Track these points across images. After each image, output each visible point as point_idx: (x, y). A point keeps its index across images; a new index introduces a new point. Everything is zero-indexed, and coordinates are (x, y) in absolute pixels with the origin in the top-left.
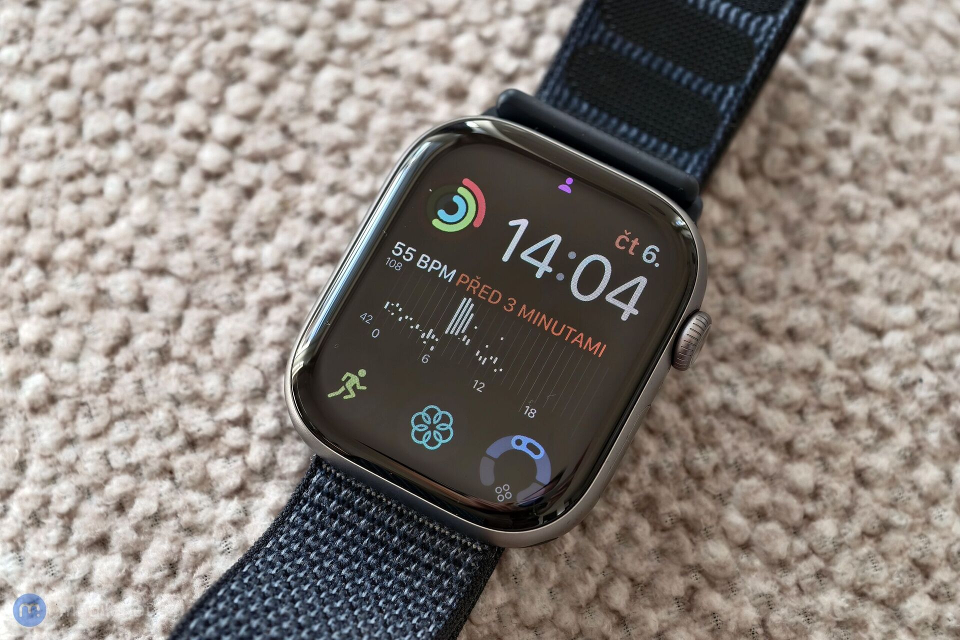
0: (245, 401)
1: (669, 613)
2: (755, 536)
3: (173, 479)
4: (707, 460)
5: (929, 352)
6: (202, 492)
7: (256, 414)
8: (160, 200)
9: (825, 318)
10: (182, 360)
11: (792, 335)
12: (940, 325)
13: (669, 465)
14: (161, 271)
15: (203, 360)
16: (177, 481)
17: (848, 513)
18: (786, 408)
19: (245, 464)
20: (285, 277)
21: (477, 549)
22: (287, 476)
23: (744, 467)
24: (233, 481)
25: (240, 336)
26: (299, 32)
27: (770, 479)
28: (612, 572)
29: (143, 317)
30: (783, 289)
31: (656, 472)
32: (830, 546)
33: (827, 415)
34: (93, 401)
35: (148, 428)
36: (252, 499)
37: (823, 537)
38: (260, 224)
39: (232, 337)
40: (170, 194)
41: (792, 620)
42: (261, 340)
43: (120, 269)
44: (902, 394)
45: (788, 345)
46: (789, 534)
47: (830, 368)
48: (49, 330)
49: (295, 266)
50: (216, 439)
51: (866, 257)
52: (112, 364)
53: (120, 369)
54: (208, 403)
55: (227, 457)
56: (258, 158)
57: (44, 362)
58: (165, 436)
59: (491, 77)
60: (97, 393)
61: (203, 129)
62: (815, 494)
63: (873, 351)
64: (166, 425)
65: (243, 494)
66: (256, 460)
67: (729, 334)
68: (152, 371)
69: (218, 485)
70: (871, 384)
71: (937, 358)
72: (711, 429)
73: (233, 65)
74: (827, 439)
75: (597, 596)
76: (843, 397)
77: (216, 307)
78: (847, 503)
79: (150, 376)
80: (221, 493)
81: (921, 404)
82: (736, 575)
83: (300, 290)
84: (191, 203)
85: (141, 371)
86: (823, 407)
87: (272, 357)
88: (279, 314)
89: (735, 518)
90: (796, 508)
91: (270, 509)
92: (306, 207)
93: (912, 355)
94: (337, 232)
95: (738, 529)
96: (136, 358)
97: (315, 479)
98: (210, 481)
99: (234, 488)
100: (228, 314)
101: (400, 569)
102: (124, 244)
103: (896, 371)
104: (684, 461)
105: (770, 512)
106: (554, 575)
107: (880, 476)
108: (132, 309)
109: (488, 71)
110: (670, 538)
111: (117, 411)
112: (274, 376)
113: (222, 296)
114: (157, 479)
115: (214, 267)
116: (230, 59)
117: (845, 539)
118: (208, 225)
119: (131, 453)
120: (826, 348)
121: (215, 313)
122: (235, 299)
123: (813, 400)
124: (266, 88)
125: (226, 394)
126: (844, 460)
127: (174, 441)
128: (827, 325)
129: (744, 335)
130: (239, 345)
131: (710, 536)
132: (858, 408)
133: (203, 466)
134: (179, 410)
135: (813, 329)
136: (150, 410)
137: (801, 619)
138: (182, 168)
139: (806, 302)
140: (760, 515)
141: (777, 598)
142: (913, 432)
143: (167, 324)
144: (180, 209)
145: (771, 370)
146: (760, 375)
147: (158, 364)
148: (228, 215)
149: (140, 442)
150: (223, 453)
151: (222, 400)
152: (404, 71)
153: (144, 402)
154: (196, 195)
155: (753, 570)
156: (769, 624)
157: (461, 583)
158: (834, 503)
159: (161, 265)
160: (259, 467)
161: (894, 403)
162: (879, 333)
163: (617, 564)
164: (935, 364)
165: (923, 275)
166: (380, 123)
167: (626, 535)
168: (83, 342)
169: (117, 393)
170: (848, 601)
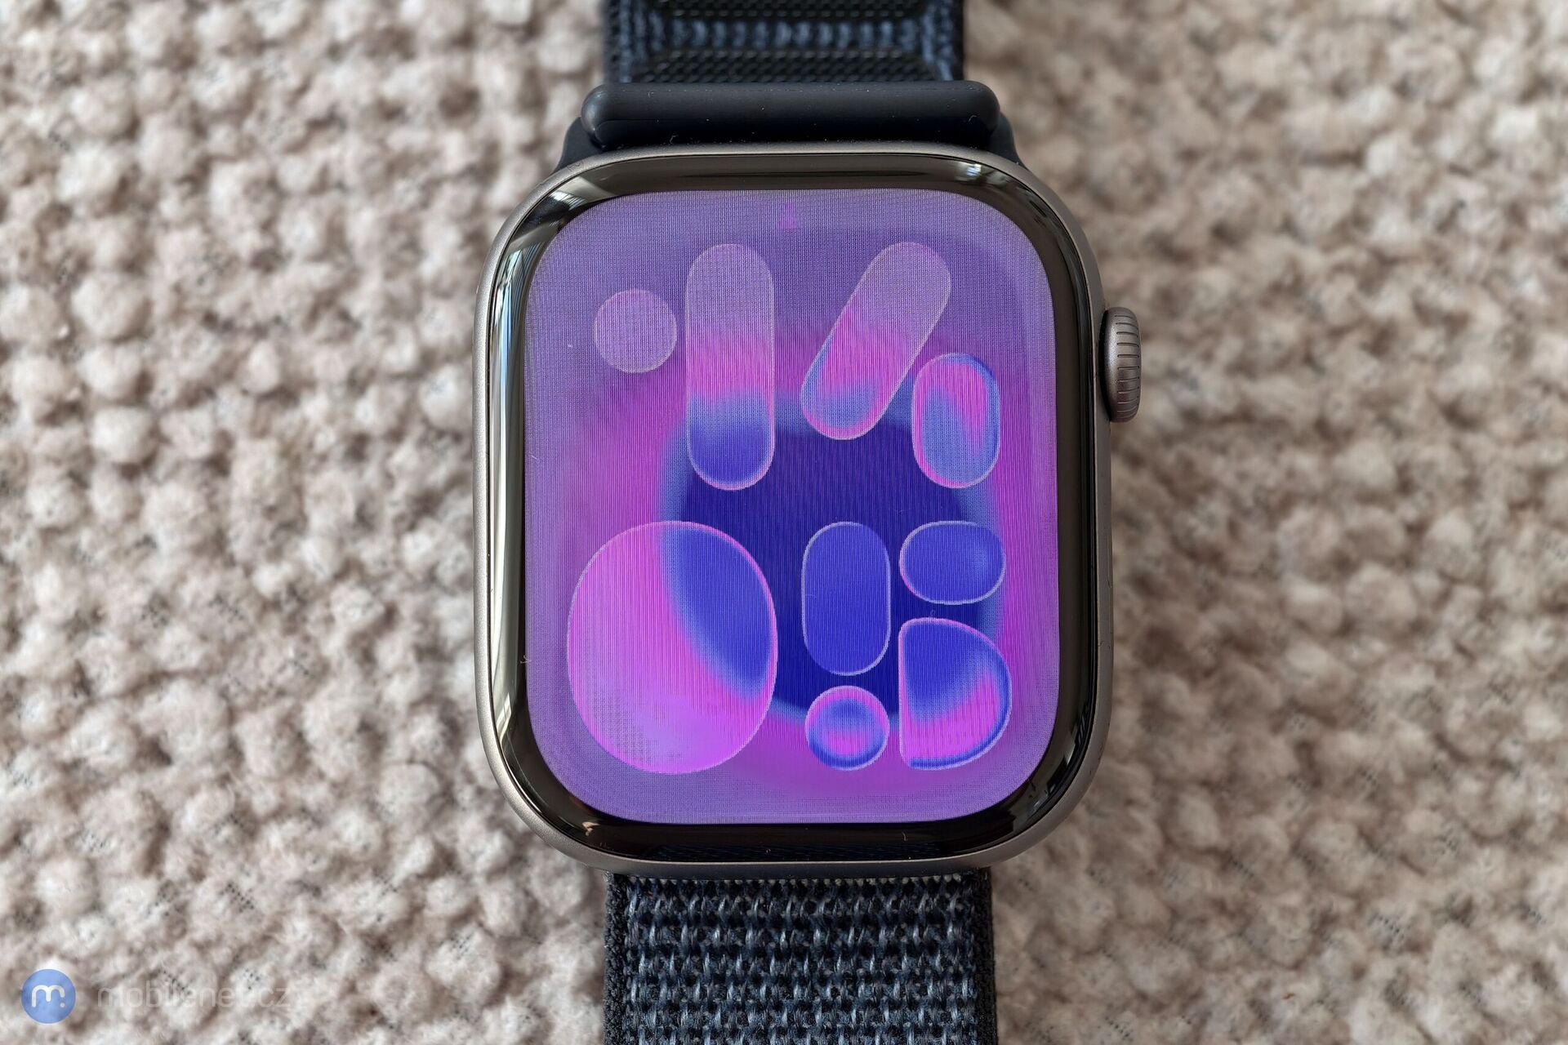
0: (426, 828)
1: (1290, 805)
2: (1351, 604)
3: (382, 1021)
4: (1211, 521)
5: (1449, 147)
6: (444, 1017)
7: (456, 840)
8: (73, 556)
9: (1259, 178)
10: (279, 814)
11: (1225, 235)
12: (1440, 91)
13: (1158, 562)
14: (154, 679)
15: (315, 795)
16: (393, 1021)
17: (1470, 488)
18: (1283, 364)
19: (488, 933)
20: (366, 581)
21: (953, 880)
22: (569, 917)
23: (1274, 500)
24: (486, 974)
25: (353, 722)
26: (131, 130)
27: (1322, 500)
28: (1169, 789)
29: (170, 775)
30: (1170, 166)
31: (1143, 583)
32: (1474, 558)
33: (1351, 342)
34: (171, 961)
35: (289, 958)
36: (534, 985)
37: (1455, 550)
38: (270, 511)
39: (340, 731)
40: (85, 537)
41: (1481, 712)
42: (391, 709)
43: (80, 712)
44: (1447, 242)
45: (1228, 255)
46: (1399, 572)
47: (1313, 260)
48: (20, 878)
49: (370, 551)
50: (417, 918)
51: (1268, 39)
52: (164, 880)
53: (183, 883)
54: (366, 863)
55: (452, 937)
56: (196, 395)
57: (45, 937)
58: (327, 957)
59: (497, 43)
60: (168, 944)
61: (74, 394)
62: (1405, 485)
63: (1362, 194)
64: (318, 939)
65: (514, 985)
66: (503, 918)
67: (1129, 287)
68: (240, 858)
69: (464, 992)
70: (1391, 252)
71: (1466, 150)
72: (1188, 466)
73: (54, 253)
74: (1374, 384)
75: (1168, 840)
76: (1361, 298)
77: (281, 693)
78: (1461, 473)
79: (241, 868)
80: (477, 1002)
81: (1482, 242)
82: (1358, 685)
83: (403, 590)
84: (131, 536)
85: (222, 869)
86: (1337, 333)
87: (426, 729)
88: (394, 650)
89: (1306, 594)
90: (1388, 522)
91: (573, 987)
92: (327, 439)
93: (1424, 169)
94: (405, 456)
95: (1321, 609)
96: (199, 851)
97: (631, 908)
98: (446, 993)
99: (495, 985)
100: (310, 695)
101: (852, 980)
102: (61, 667)
103: (1415, 208)
104: (1175, 541)
105: (1351, 550)
106: (1083, 845)
107: (1486, 399)
108: (141, 770)
109: (486, 36)
110: (1226, 682)
111: (220, 955)
112: (450, 759)
113: (282, 669)
114: (357, 1034)
115: (240, 627)
116: (43, 243)
117: (1487, 532)
118: (185, 558)
119: (288, 1015)
120: (1288, 227)
121: (287, 703)
122: (307, 663)
123: (1317, 329)
124: (135, 264)
125: (386, 833)
126: (1417, 402)
127: (347, 959)
128: (1270, 191)
129: (1151, 278)
130: (358, 738)
131: (1282, 645)
132: (1390, 303)
133: (421, 975)
134: (325, 900)
135: (1254, 209)
136: (276, 927)
137: (1495, 702)
138: (78, 481)
139: (1216, 168)
140: (1341, 566)
141: (1440, 687)
142: (1495, 296)
143: (217, 766)
144: (119, 554)
145: (1227, 315)
146: (1214, 333)
147: (243, 842)
148: (208, 525)
149: (291, 989)
150: (440, 934)
151: (387, 846)
152: (348, 111)
153: (258, 918)
154: (132, 516)
155: (1379, 662)
156: (1451, 738)
157: (960, 947)
158: (1441, 482)
159: (147, 670)
160: (515, 928)
161: (1440, 262)
162: (1355, 158)
163: (1169, 771)
164: (1468, 162)
165: (1368, 19)
166: (363, 224)
167: (1155, 714)
168: (92, 869)
169: (201, 927)
170: (1548, 634)
